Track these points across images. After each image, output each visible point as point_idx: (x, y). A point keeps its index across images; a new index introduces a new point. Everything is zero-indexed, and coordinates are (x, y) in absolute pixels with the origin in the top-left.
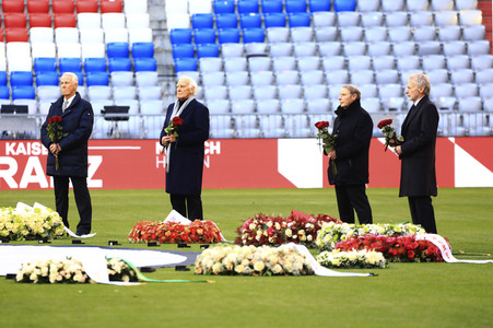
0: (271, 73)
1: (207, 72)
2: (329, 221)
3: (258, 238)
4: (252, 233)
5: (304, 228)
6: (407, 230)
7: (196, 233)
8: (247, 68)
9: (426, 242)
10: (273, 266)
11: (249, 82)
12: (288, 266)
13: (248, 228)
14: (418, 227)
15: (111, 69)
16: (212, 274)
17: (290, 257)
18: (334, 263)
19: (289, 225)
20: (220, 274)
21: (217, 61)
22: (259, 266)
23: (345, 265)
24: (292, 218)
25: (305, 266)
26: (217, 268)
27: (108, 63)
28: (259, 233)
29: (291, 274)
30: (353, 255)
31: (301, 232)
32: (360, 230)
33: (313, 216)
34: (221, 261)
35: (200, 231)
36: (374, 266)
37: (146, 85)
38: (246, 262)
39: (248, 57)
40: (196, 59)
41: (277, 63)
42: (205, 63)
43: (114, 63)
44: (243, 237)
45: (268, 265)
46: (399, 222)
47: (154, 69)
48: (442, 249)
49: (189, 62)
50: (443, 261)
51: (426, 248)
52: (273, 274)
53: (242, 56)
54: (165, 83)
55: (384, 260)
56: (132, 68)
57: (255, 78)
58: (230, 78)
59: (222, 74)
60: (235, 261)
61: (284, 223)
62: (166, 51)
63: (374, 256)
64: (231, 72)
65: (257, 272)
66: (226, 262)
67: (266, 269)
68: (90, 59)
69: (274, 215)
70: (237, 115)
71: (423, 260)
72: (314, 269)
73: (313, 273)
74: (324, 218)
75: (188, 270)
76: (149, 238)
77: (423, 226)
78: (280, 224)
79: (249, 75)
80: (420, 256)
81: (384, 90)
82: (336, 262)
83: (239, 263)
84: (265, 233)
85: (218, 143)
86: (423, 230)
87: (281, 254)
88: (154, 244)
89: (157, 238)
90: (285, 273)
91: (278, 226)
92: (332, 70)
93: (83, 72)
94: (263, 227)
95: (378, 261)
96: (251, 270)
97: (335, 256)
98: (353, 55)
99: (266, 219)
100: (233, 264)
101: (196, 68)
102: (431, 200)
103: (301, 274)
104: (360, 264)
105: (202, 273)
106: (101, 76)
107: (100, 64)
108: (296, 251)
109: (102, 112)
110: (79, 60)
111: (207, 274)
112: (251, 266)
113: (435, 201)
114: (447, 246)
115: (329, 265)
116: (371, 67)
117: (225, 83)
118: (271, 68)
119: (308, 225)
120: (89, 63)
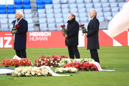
0: (68, 9)
1: (48, 9)
2: (65, 58)
3: (42, 64)
4: (40, 62)
5: (57, 60)
6: (88, 60)
7: (23, 63)
8: (61, 8)
9: (93, 64)
10: (38, 73)
11: (61, 12)
12: (43, 73)
13: (38, 60)
14: (92, 59)
15: (16, 8)
16: (18, 76)
17: (44, 70)
18: (60, 72)
19: (52, 59)
20: (20, 76)
21: (51, 5)
22: (33, 73)
23: (64, 72)
24: (53, 57)
25: (48, 73)
26: (19, 74)
27: (15, 6)
28: (42, 62)
29: (44, 76)
30: (67, 69)
31: (56, 62)
32: (73, 61)
33: (60, 56)
34: (20, 72)
35: (24, 62)
36: (73, 72)
37: (28, 13)
38: (29, 72)
39: (61, 4)
40: (44, 5)
41: (71, 6)
42: (47, 6)
43: (17, 6)
44: (37, 64)
45: (36, 73)
46: (86, 58)
47: (30, 8)
48: (98, 67)
49: (42, 6)
50: (98, 70)
51: (92, 66)
52: (38, 76)
53: (59, 4)
54: (34, 13)
55: (77, 70)
56: (23, 8)
57: (63, 11)
58: (55, 11)
59: (52, 10)
60: (25, 72)
61: (50, 59)
62: (34, 2)
63: (74, 69)
64: (56, 9)
65: (32, 75)
66: (22, 72)
67: (35, 74)
68: (9, 5)
69: (47, 56)
70: (57, 23)
71: (91, 70)
72: (52, 74)
73: (51, 75)
74: (64, 57)
75: (11, 75)
76: (7, 64)
77: (94, 59)
78: (49, 59)
79: (62, 10)
80: (90, 69)
81: (105, 14)
82: (61, 71)
83: (27, 73)
84: (44, 62)
85: (50, 32)
86: (94, 60)
87: (41, 69)
88: (8, 67)
89: (10, 64)
90: (42, 75)
91: (48, 60)
92: (89, 8)
93: (6, 9)
94: (43, 60)
95: (75, 71)
96: (30, 75)
97: (61, 70)
98: (96, 3)
99: (44, 58)
100: (25, 73)
101: (44, 8)
102: (97, 51)
103: (47, 76)
104: (69, 72)
105: (14, 76)
106: (12, 11)
107: (12, 7)
108: (46, 68)
109: (12, 22)
110: (5, 5)
111: (16, 76)
112: (31, 73)
113: (98, 51)
114: (99, 66)
115: (58, 73)
116: (102, 7)
117: (53, 13)
118: (69, 7)
119: (58, 59)
120: (8, 6)
